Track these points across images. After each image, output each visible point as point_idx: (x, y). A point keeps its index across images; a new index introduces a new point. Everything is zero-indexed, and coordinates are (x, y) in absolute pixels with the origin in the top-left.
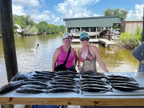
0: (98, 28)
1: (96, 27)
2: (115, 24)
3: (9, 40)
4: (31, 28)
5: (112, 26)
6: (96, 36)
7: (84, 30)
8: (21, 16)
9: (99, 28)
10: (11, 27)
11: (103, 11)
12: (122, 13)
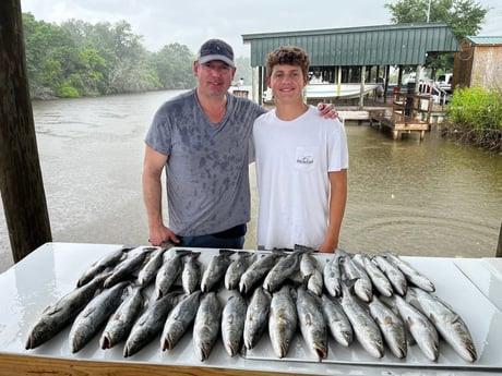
0: (369, 68)
1: (361, 67)
2: (432, 54)
3: (10, 118)
4: (131, 68)
5: (422, 62)
6: (362, 99)
7: (318, 77)
8: (98, 26)
9: (374, 69)
10: (17, 71)
11: (391, 7)
12: (461, 16)
